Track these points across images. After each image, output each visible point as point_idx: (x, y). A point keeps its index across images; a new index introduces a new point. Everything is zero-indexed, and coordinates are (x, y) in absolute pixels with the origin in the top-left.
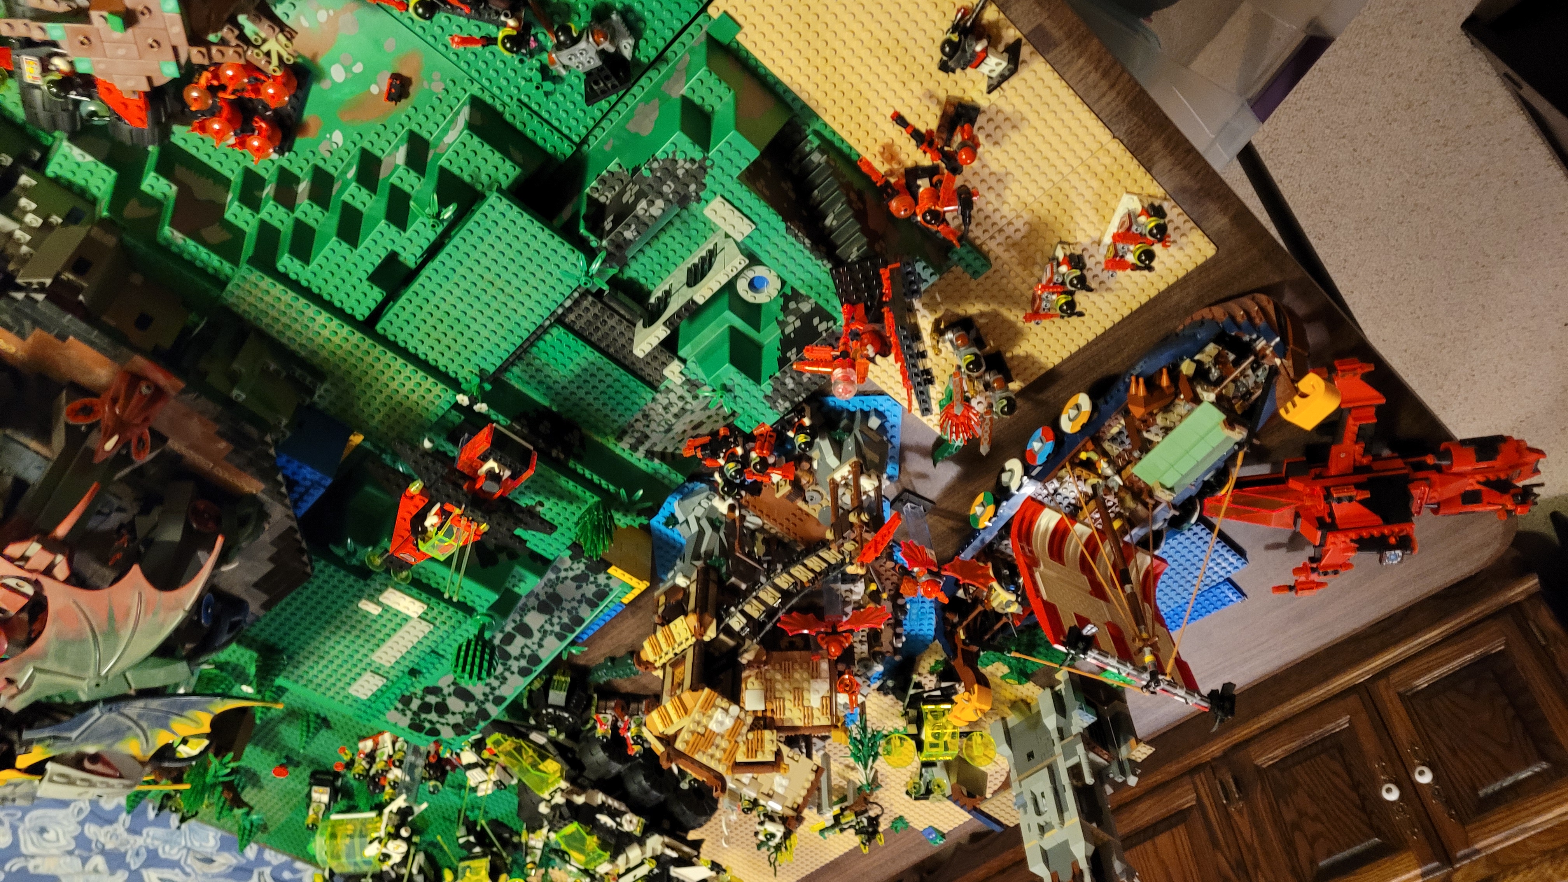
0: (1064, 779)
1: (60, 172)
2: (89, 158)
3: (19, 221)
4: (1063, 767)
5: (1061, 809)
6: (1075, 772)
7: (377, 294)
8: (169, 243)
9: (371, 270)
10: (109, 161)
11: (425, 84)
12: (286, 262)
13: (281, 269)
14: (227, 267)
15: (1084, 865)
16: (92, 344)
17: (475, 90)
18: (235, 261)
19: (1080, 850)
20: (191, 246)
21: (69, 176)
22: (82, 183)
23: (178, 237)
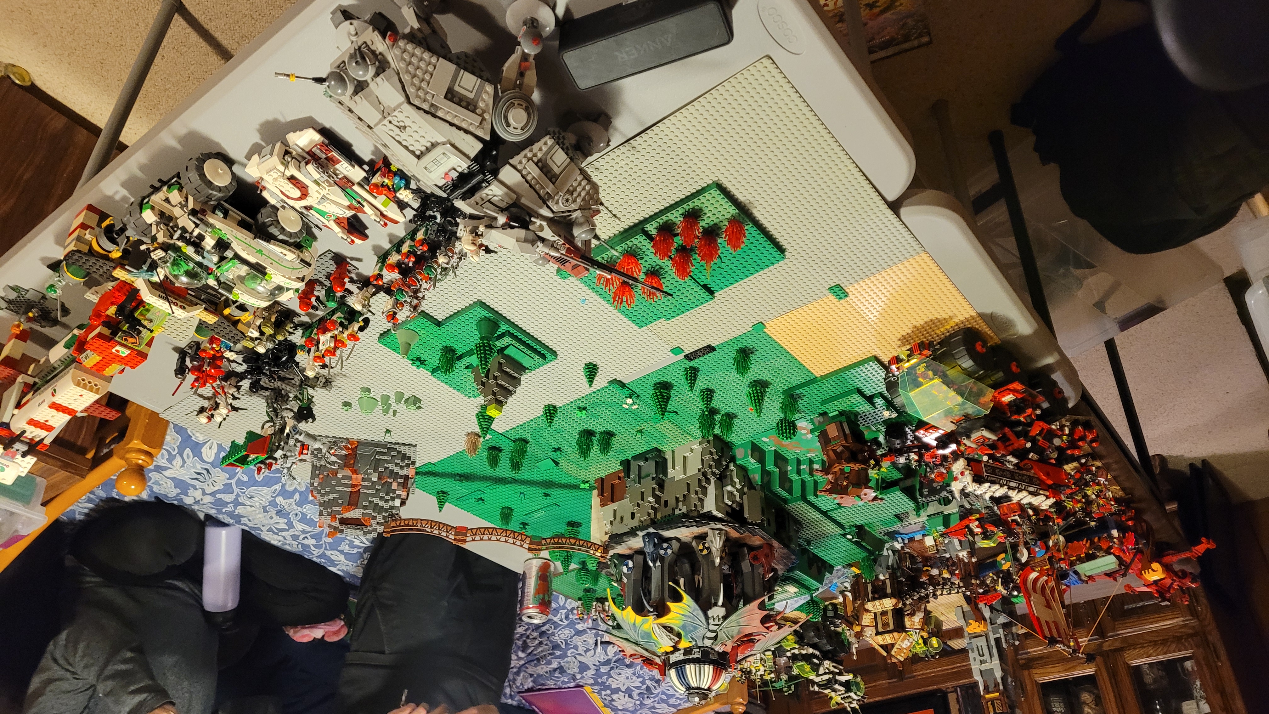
0: (993, 643)
2: (753, 460)
4: (992, 637)
5: (991, 656)
6: (998, 640)
10: (759, 461)
12: (810, 497)
13: (808, 499)
14: (789, 498)
15: (999, 681)
18: (791, 494)
19: (998, 674)
20: (782, 492)
22: (749, 467)
23: (779, 490)
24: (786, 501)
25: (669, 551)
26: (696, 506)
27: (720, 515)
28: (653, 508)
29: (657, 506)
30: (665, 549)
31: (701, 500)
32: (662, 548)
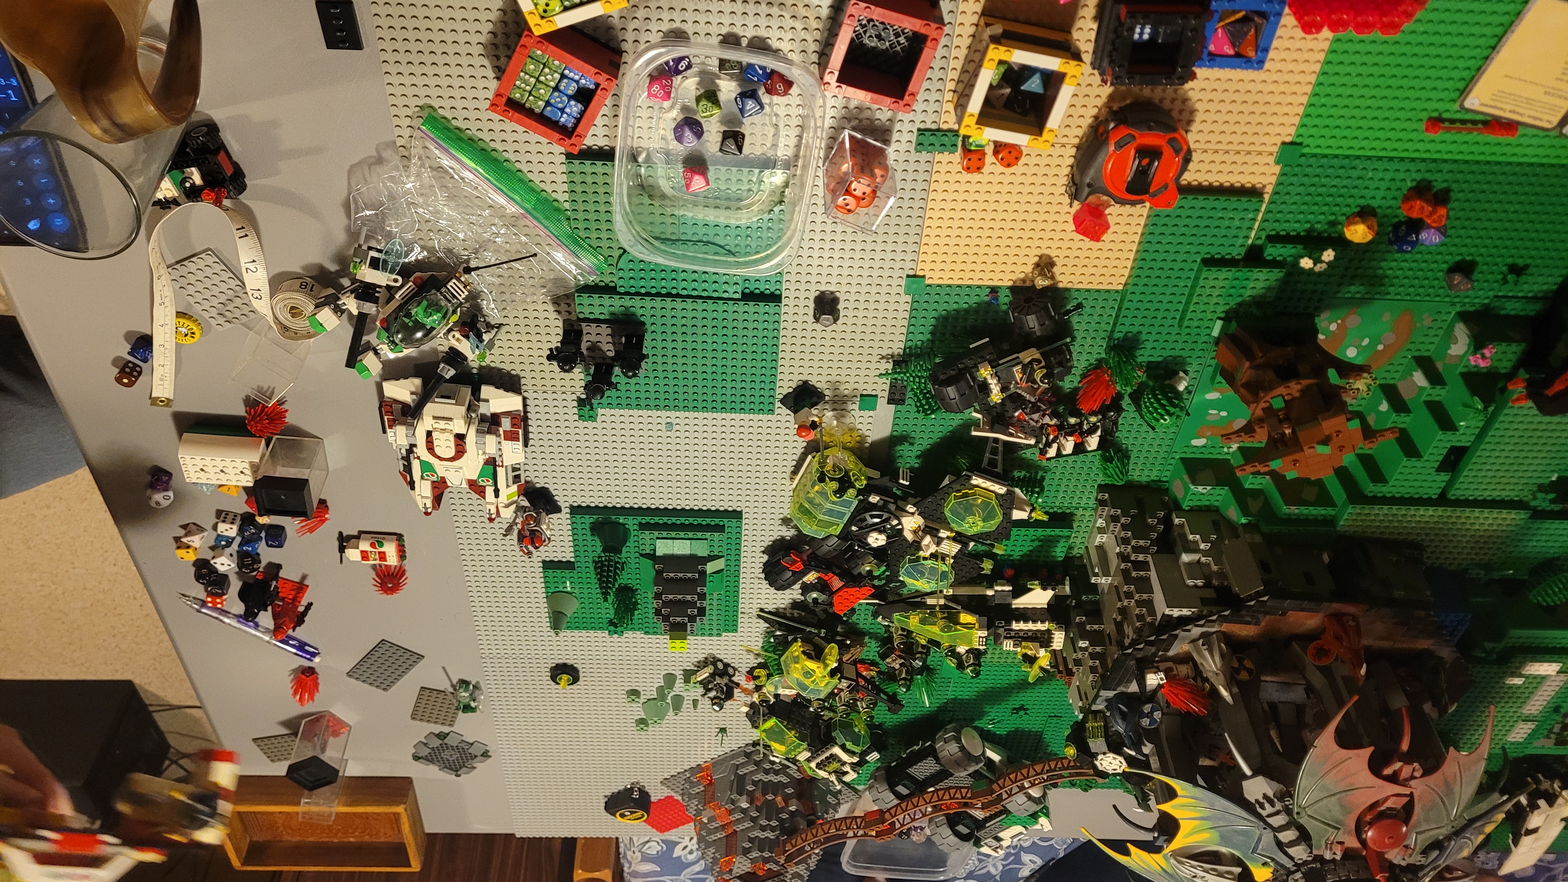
1: (1191, 504)
2: (1209, 488)
3: (1197, 550)
7: (1445, 477)
8: (1289, 515)
9: (1436, 465)
10: (1219, 482)
11: (1418, 325)
12: (1371, 488)
13: (1371, 495)
14: (1330, 511)
16: (1303, 610)
17: (1458, 308)
18: (1330, 503)
20: (1304, 510)
21: (1199, 503)
22: (1207, 503)
23: (1294, 510)
24: (1330, 522)
25: (1157, 715)
26: (1140, 617)
27: (1186, 612)
28: (1093, 656)
29: (1098, 649)
30: (1150, 715)
31: (1149, 604)
32: (1142, 715)
